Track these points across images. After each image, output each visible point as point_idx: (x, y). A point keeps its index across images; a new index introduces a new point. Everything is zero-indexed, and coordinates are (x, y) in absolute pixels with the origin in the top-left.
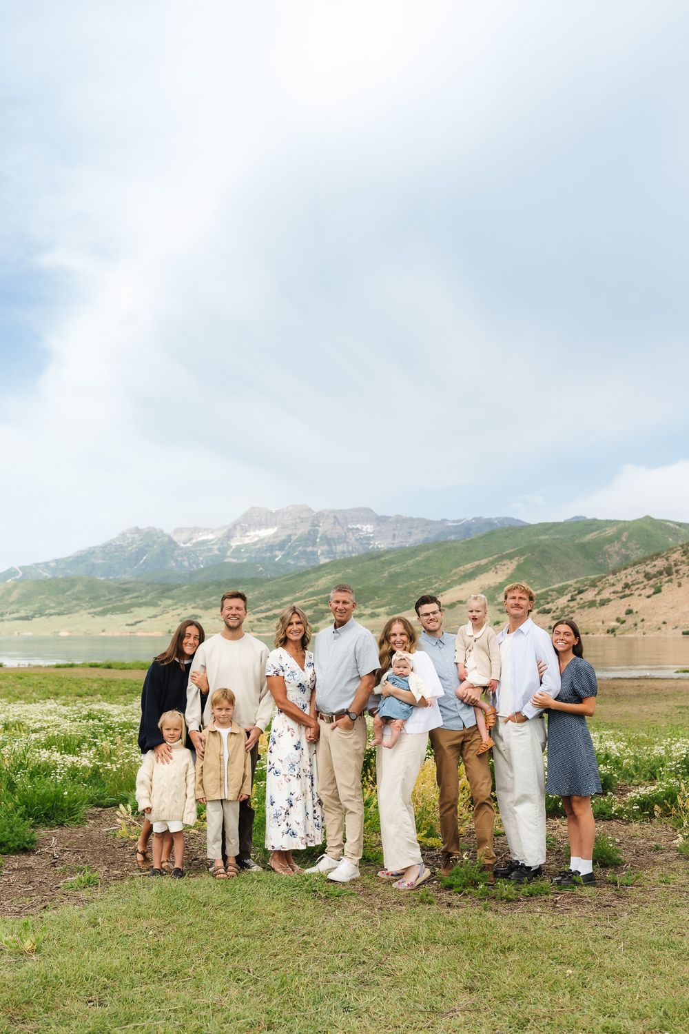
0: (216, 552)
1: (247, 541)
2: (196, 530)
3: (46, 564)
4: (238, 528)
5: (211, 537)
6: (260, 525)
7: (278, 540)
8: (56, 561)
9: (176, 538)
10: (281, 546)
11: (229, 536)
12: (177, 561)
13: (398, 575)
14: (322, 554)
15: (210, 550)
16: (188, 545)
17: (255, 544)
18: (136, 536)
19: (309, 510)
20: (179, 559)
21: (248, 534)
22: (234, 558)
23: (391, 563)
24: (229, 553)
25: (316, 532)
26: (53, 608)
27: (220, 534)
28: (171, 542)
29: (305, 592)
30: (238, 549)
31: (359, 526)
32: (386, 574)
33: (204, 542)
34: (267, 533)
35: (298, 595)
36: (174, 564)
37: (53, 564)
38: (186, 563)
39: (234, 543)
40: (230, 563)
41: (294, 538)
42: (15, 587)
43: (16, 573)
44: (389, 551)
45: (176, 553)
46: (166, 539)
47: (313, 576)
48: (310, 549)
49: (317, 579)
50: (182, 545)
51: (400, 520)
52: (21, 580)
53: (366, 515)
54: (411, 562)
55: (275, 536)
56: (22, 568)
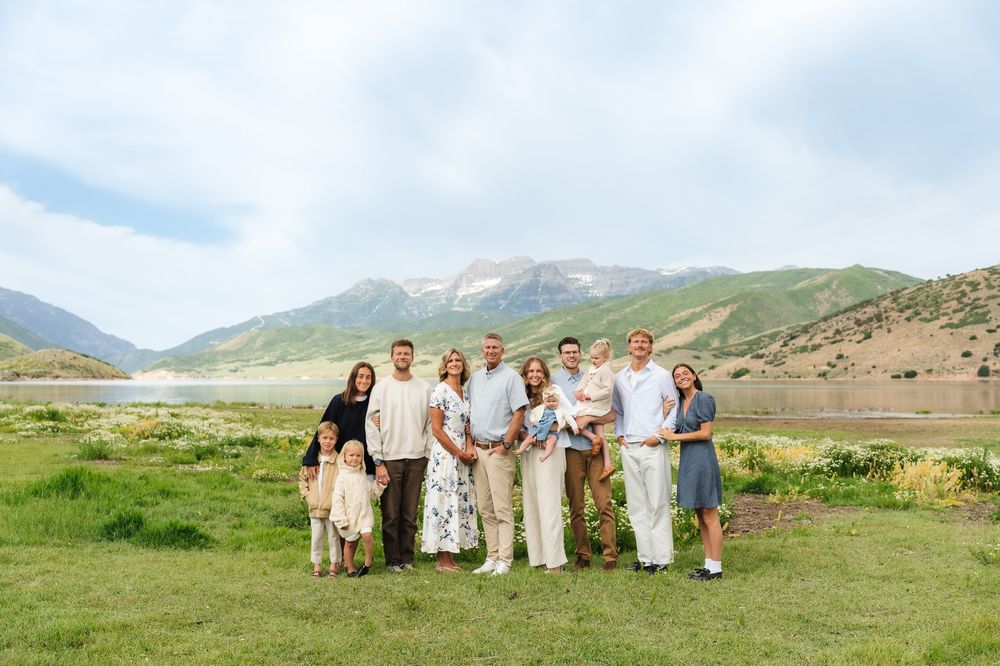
0: (444, 301)
1: (472, 291)
2: (425, 281)
3: (287, 314)
4: (464, 278)
5: (439, 287)
6: (486, 275)
7: (501, 290)
8: (296, 310)
9: (406, 289)
10: (505, 295)
11: (455, 287)
12: (407, 310)
13: (616, 322)
14: (543, 303)
15: (438, 300)
16: (418, 295)
17: (480, 293)
18: (369, 287)
19: (531, 261)
20: (410, 308)
21: (473, 284)
22: (461, 306)
23: (609, 310)
24: (456, 302)
25: (538, 282)
26: (294, 354)
27: (448, 285)
28: (402, 292)
29: (529, 338)
30: (464, 298)
31: (578, 276)
32: (604, 322)
33: (432, 292)
34: (492, 283)
35: (522, 341)
36: (404, 313)
37: (292, 314)
38: (416, 312)
39: (461, 293)
40: (456, 312)
41: (517, 288)
42: (259, 335)
43: (259, 322)
44: (609, 299)
45: (406, 302)
46: (397, 290)
47: (535, 323)
48: (532, 298)
49: (539, 327)
50: (412, 295)
51: (617, 270)
52: (264, 328)
53: (585, 266)
54: (628, 310)
55: (499, 286)
56: (264, 317)
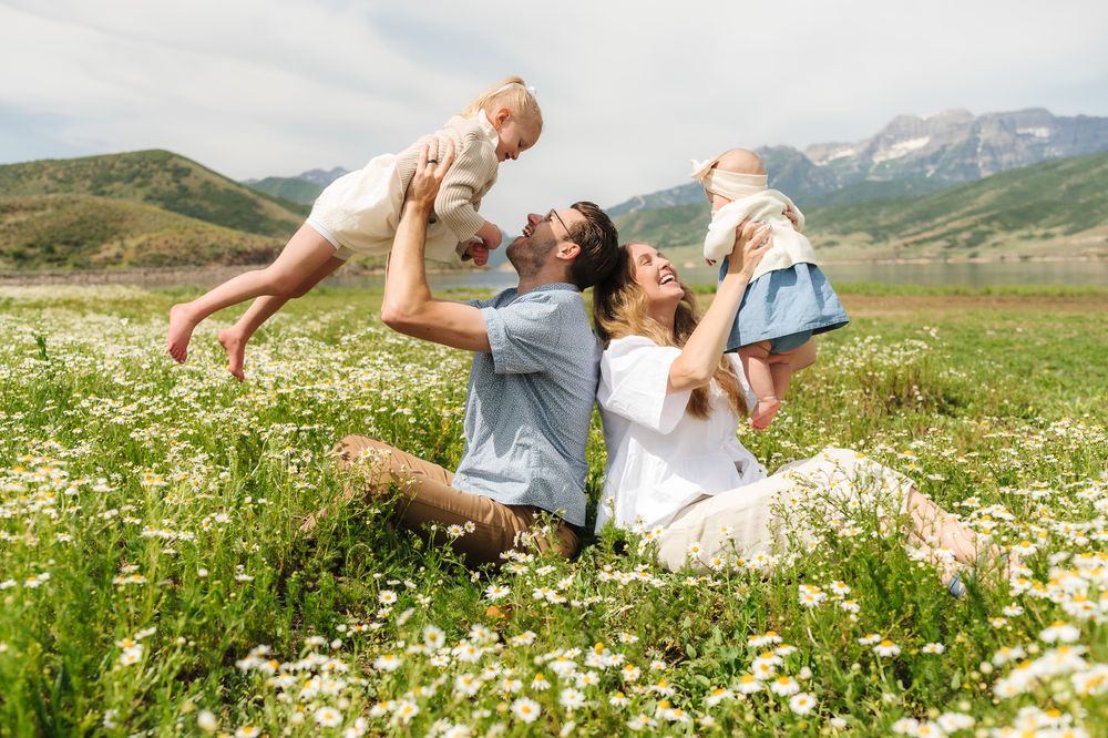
0: (856, 170)
1: (892, 155)
2: (834, 146)
3: (670, 192)
4: (882, 140)
5: (849, 152)
6: (907, 136)
7: (929, 153)
8: (680, 188)
9: (810, 156)
10: (934, 159)
11: (871, 151)
12: (811, 182)
13: (1079, 187)
14: (984, 166)
15: (848, 168)
16: (824, 163)
17: (903, 157)
18: (766, 156)
19: (968, 114)
20: (814, 179)
21: (894, 146)
22: (877, 175)
23: (1070, 172)
24: (871, 170)
25: (978, 140)
26: (678, 238)
27: (861, 149)
28: (805, 161)
29: (961, 212)
30: (882, 164)
31: (1030, 130)
32: (1064, 187)
33: (843, 159)
34: (916, 144)
35: (953, 215)
36: (807, 186)
37: (677, 192)
38: (821, 184)
39: (877, 159)
40: (873, 182)
41: (949, 149)
42: (638, 217)
43: (639, 202)
44: (1066, 160)
45: (810, 173)
46: (799, 158)
47: (972, 192)
48: (968, 161)
49: (977, 196)
50: (818, 164)
51: (1082, 121)
52: (644, 210)
53: (1040, 116)
54: (1096, 171)
55: (926, 148)
56: (645, 197)
